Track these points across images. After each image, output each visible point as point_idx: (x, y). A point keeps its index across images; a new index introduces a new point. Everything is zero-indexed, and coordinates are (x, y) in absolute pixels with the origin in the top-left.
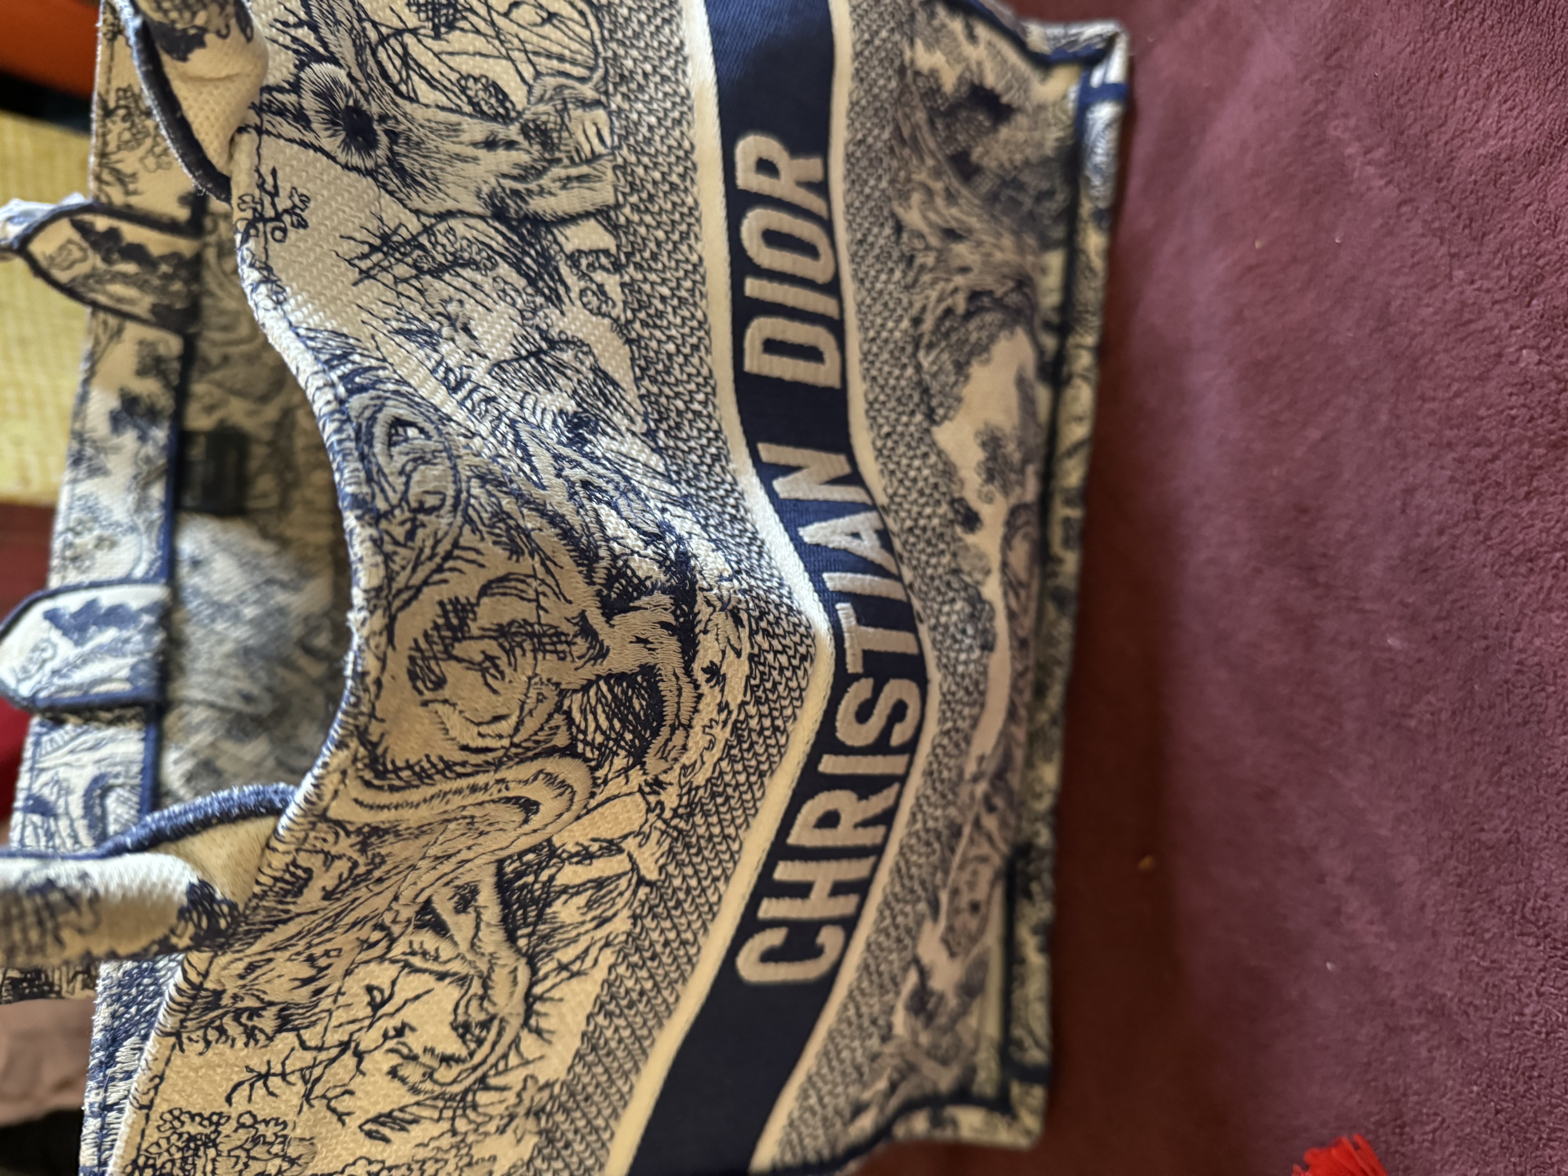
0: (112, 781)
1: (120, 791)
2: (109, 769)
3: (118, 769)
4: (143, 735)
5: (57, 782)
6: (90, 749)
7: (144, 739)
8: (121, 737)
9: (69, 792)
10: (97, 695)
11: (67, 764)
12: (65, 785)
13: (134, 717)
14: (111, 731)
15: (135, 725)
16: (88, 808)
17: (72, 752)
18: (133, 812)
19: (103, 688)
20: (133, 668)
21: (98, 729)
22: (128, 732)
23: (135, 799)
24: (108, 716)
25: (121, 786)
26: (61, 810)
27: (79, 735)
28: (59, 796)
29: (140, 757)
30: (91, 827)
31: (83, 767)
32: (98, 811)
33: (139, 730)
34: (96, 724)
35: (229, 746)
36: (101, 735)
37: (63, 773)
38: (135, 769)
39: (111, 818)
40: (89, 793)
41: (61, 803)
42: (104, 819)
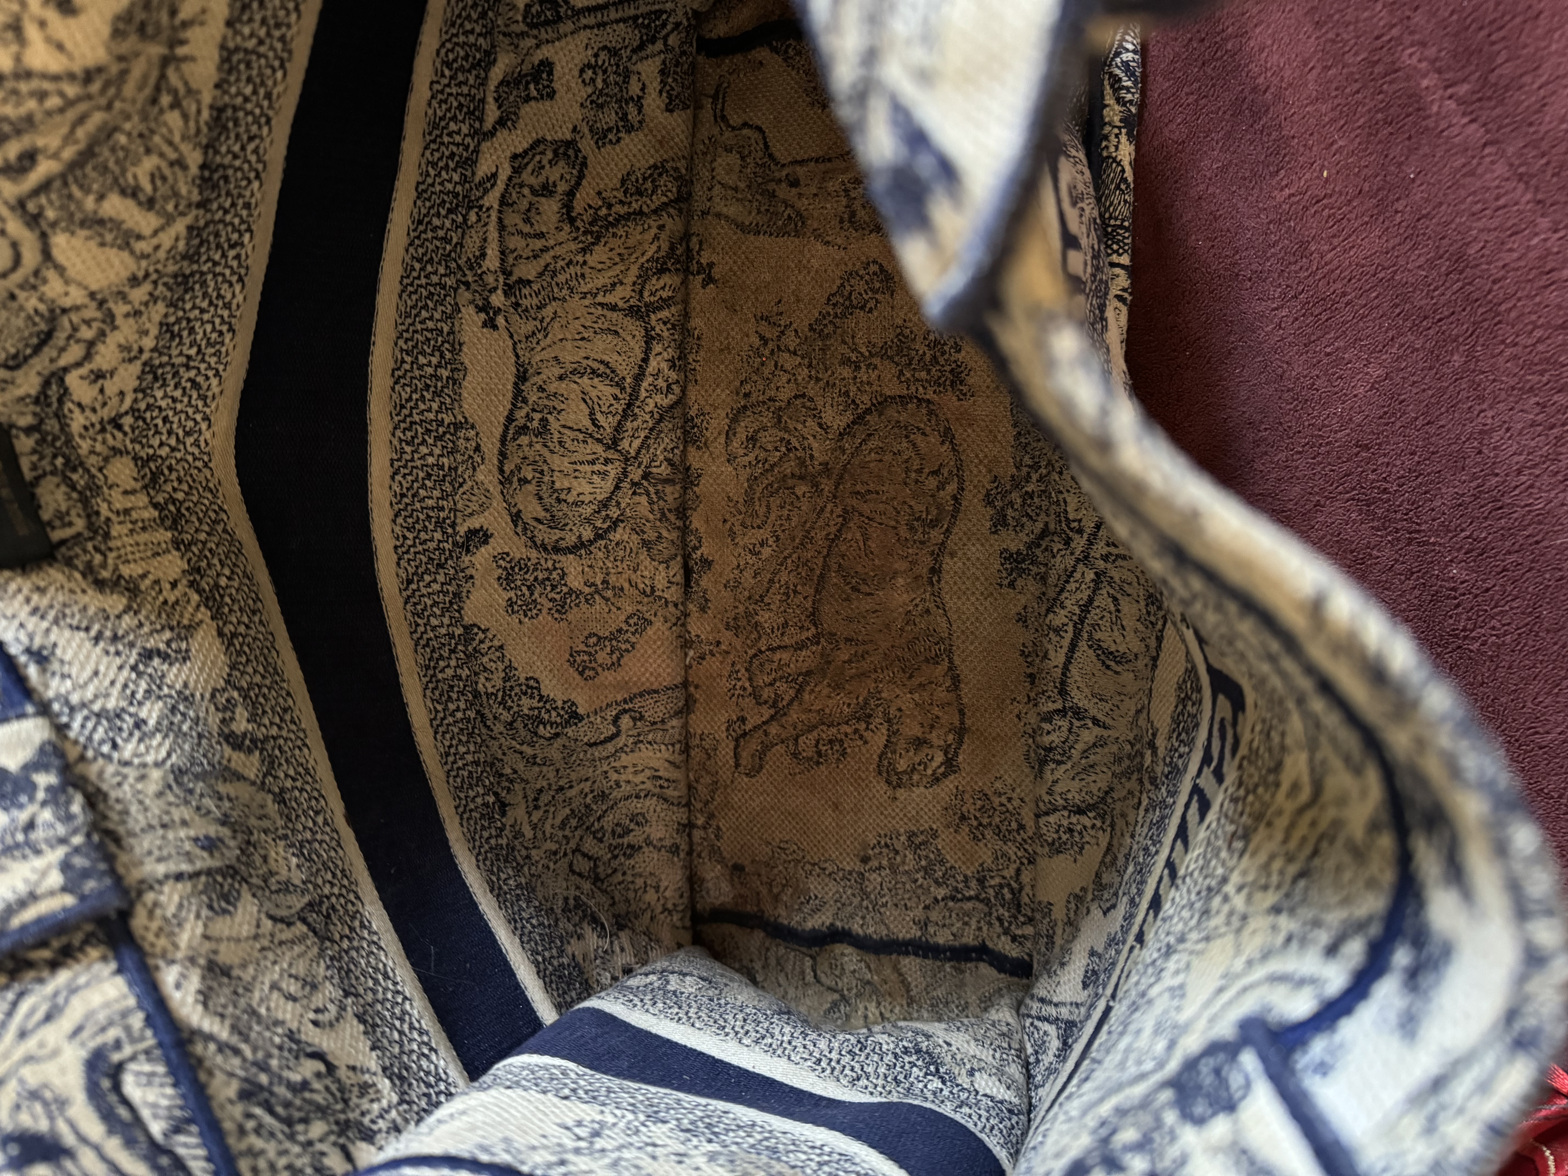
0: (116, 1057)
1: (133, 1066)
2: (99, 1040)
3: (113, 1033)
4: (113, 966)
5: (34, 1095)
6: (49, 1018)
7: (119, 971)
8: (82, 980)
9: (62, 1103)
10: (24, 928)
11: (29, 1059)
12: (48, 1095)
13: (86, 942)
14: (63, 977)
15: (94, 953)
16: (108, 1117)
17: (23, 1034)
18: (169, 1091)
19: (29, 914)
20: (65, 866)
21: (41, 981)
22: (89, 966)
23: (161, 1069)
24: (46, 954)
25: (133, 1058)
26: (69, 1139)
27: (15, 1004)
28: (51, 1118)
29: (132, 1002)
30: (129, 1143)
31: (55, 1053)
32: (123, 1112)
33: (104, 959)
34: (31, 974)
35: (222, 927)
36: (49, 988)
37: (32, 1076)
38: (137, 1021)
39: (146, 1114)
40: (93, 1092)
41: (63, 1128)
42: (138, 1121)
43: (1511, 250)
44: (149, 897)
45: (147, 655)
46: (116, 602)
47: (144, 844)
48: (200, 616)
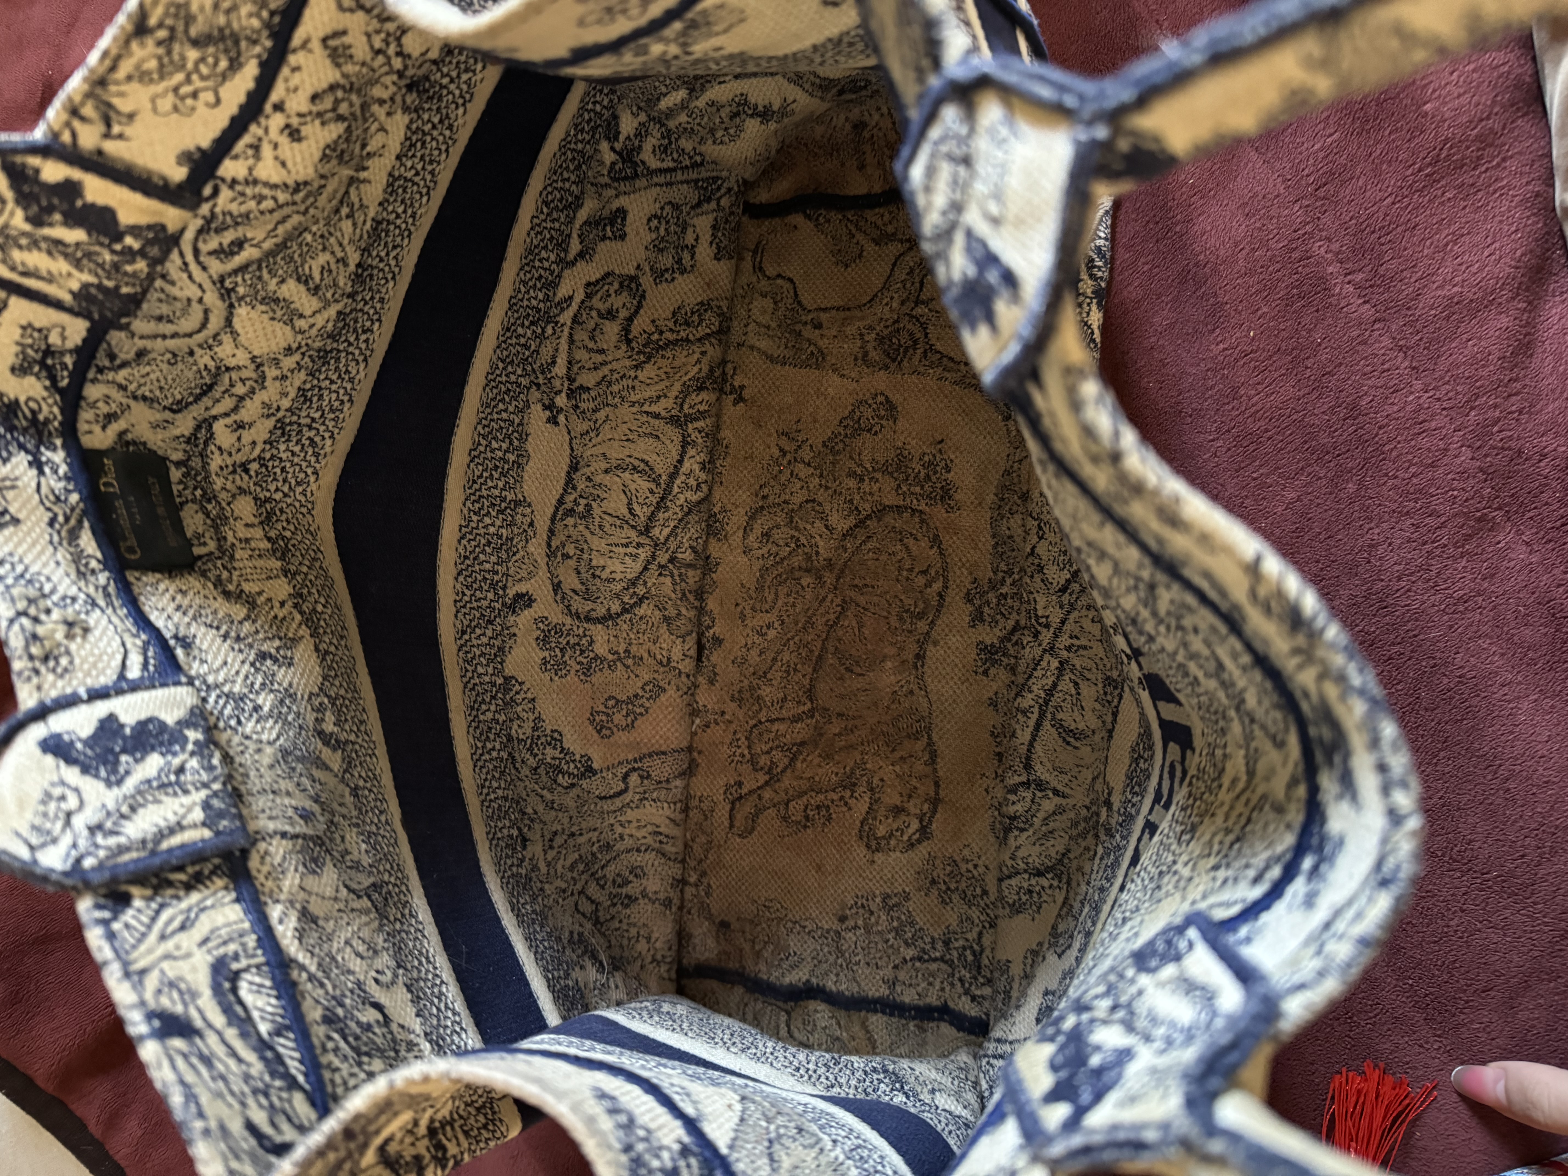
0: (235, 966)
1: (247, 976)
2: (222, 951)
3: (232, 947)
4: (233, 895)
5: (172, 985)
6: (183, 928)
7: (237, 900)
8: (209, 903)
9: (194, 995)
10: (170, 850)
11: (167, 957)
12: (183, 986)
13: (213, 872)
14: (195, 897)
15: (219, 882)
16: (227, 1010)
17: (163, 937)
18: (273, 1001)
19: (176, 840)
20: (206, 806)
21: (178, 898)
22: (215, 893)
23: (268, 983)
24: (182, 877)
25: (246, 970)
26: (198, 1023)
27: (158, 912)
28: (185, 1004)
29: (247, 925)
30: (244, 1035)
31: (188, 955)
32: (239, 1009)
33: (226, 888)
34: (170, 892)
35: (311, 882)
36: (184, 905)
37: (171, 969)
38: (251, 941)
39: (256, 1015)
40: (216, 989)
41: (194, 1013)
42: (249, 1019)
43: (1392, 404)
44: (262, 846)
45: (263, 656)
46: (239, 611)
47: (260, 803)
48: (301, 632)
